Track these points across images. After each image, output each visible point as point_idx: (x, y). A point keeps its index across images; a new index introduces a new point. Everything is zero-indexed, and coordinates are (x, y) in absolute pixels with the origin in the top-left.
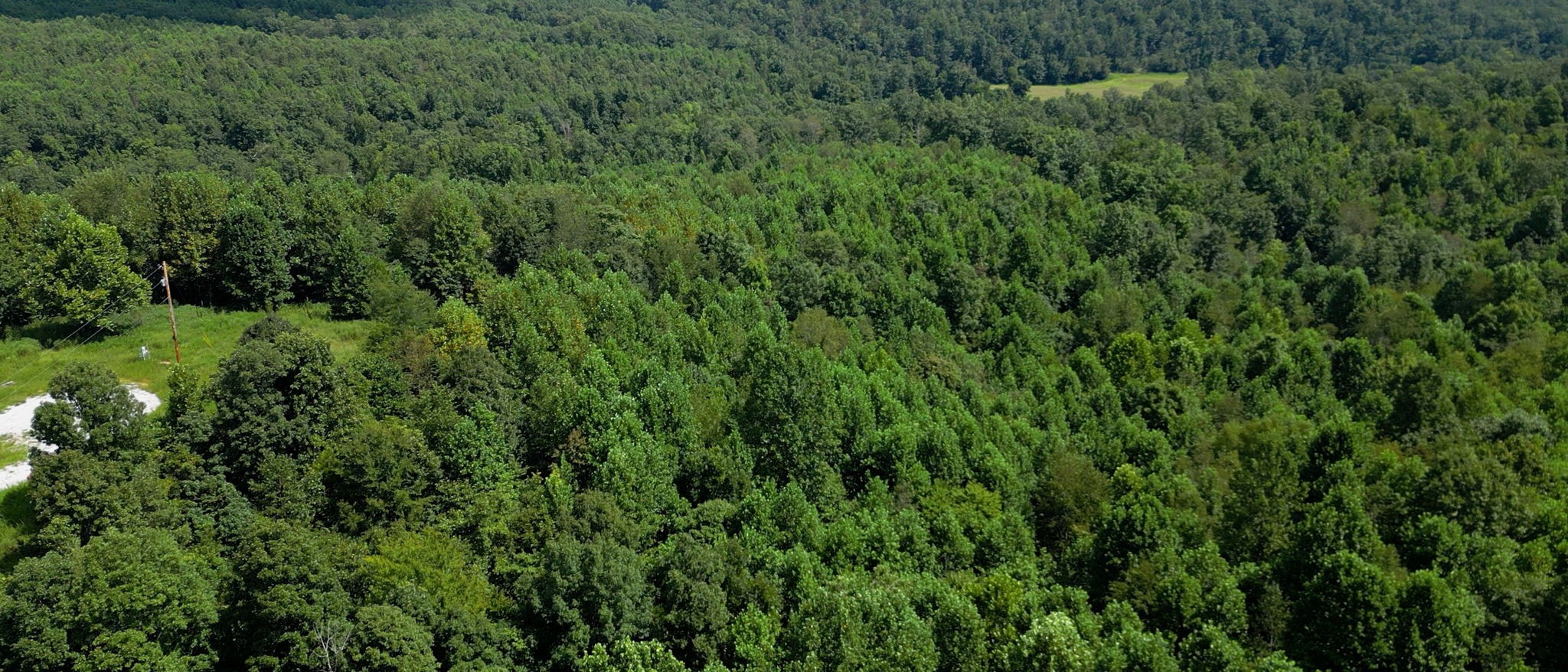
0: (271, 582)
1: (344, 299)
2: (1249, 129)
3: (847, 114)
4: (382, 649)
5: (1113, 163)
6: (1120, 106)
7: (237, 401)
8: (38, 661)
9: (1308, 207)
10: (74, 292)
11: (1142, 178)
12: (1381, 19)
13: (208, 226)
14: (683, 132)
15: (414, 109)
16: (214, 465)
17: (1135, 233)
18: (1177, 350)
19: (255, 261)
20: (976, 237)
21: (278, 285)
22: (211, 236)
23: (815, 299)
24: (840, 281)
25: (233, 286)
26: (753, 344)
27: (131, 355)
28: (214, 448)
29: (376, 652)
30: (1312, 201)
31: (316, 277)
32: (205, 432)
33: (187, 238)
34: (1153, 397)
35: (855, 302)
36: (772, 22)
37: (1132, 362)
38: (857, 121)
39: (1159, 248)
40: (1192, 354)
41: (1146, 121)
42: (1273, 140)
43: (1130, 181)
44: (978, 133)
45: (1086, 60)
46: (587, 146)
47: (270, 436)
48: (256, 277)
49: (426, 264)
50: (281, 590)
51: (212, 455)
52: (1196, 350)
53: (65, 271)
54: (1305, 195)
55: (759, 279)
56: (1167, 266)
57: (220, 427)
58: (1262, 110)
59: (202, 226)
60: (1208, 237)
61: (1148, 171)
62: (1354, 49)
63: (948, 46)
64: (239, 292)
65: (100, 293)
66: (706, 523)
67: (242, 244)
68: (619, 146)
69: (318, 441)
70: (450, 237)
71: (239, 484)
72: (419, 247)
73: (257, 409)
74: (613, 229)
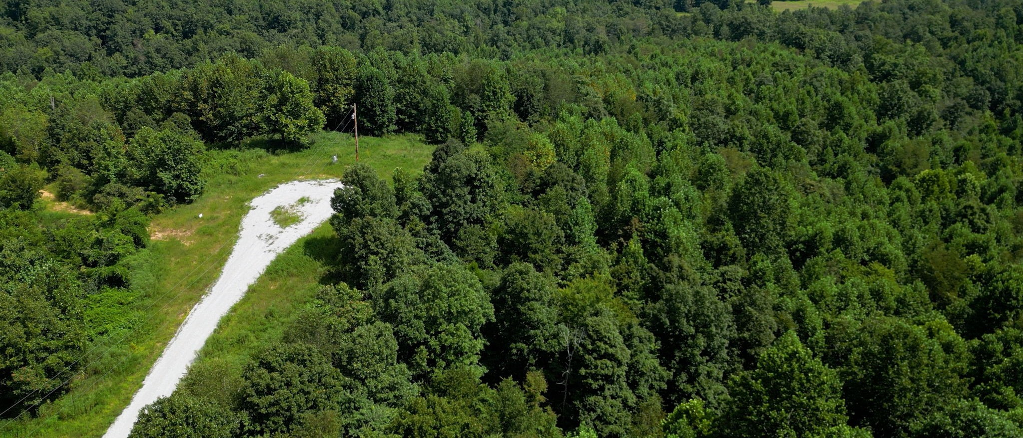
0: (528, 299)
1: (437, 131)
2: (950, 34)
3: (667, 17)
4: (606, 343)
5: (875, 55)
6: (851, 16)
7: (449, 191)
8: (411, 339)
9: (1006, 88)
10: (288, 121)
11: (896, 65)
13: (349, 82)
14: (558, 28)
15: (380, 9)
16: (432, 229)
17: (907, 102)
18: (964, 181)
19: (379, 105)
20: (803, 103)
21: (390, 120)
22: (350, 88)
23: (719, 139)
24: (736, 129)
25: (365, 120)
26: (712, 168)
27: (328, 161)
28: (432, 219)
29: (602, 345)
30: (1009, 85)
31: (410, 116)
32: (428, 209)
33: (336, 89)
34: (970, 212)
35: (746, 142)
37: (936, 188)
38: (673, 22)
39: (925, 114)
40: (974, 184)
41: (870, 27)
42: (968, 42)
43: (887, 67)
44: (764, 32)
46: (501, 37)
47: (466, 213)
48: (379, 116)
49: (479, 110)
50: (536, 305)
51: (431, 223)
52: (976, 182)
53: (284, 108)
54: (1003, 80)
55: (681, 125)
56: (929, 125)
57: (437, 206)
58: (956, 21)
59: (345, 82)
60: (952, 107)
61: (901, 61)
64: (368, 124)
65: (301, 122)
66: (730, 280)
67: (372, 94)
68: (518, 36)
69: (489, 217)
70: (495, 93)
71: (448, 242)
72: (474, 99)
73: (459, 197)
74: (584, 91)
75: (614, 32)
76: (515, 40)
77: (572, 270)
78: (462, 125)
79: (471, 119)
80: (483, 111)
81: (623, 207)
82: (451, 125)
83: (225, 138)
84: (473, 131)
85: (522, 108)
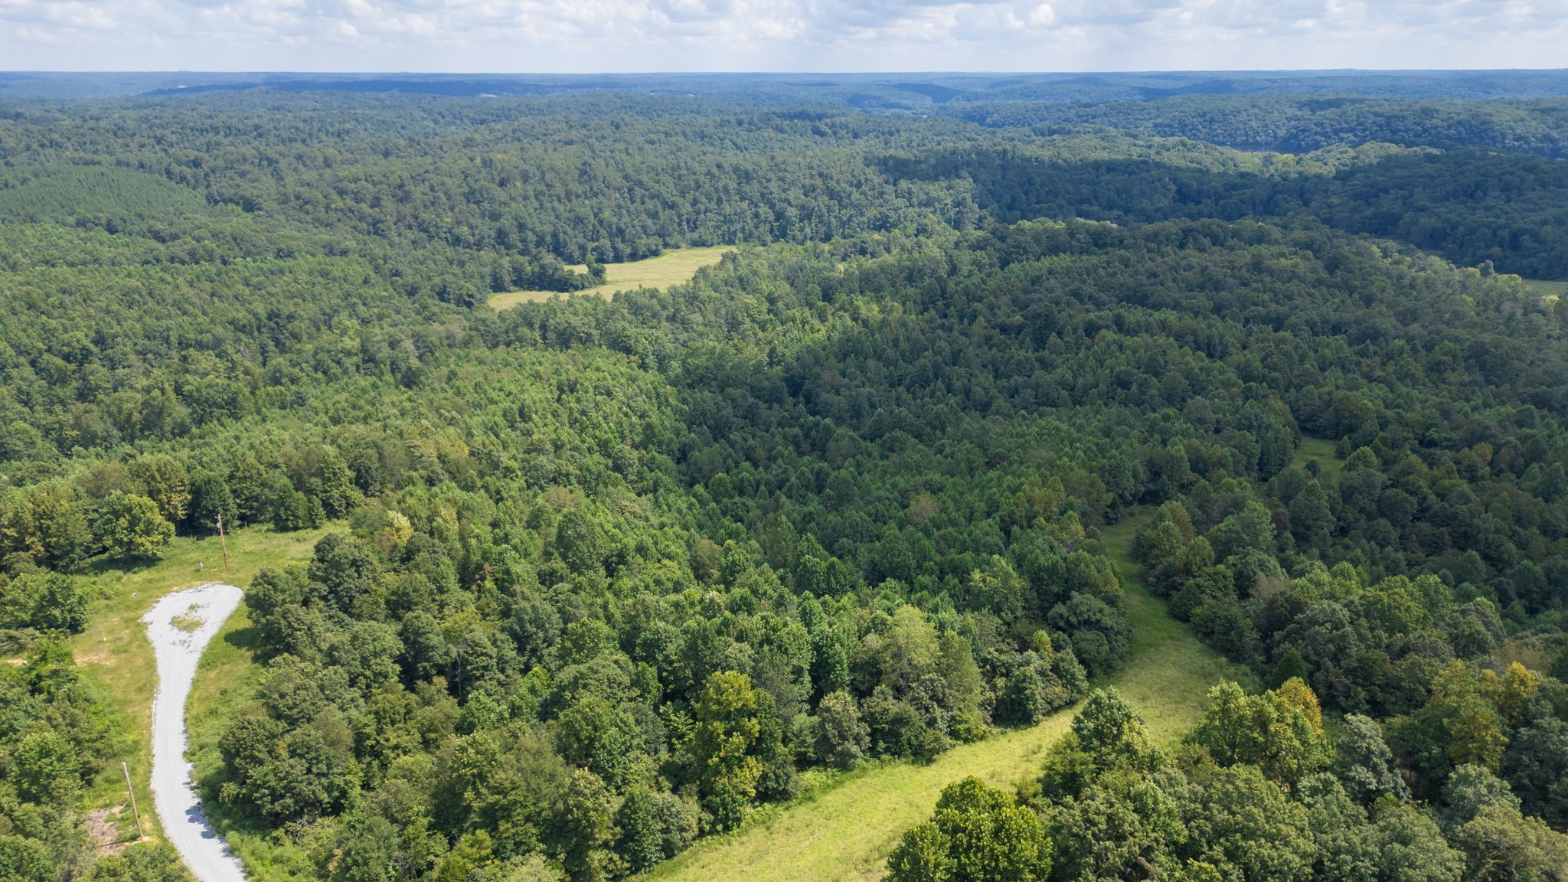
0: (424, 633)
1: (287, 519)
2: (767, 317)
4: (480, 647)
5: (689, 360)
6: (681, 298)
7: (339, 573)
10: (143, 539)
12: (849, 196)
13: (183, 488)
14: (352, 347)
16: (332, 605)
20: (621, 425)
22: (186, 494)
23: (548, 479)
25: (205, 521)
28: (330, 597)
29: (478, 649)
31: (252, 509)
32: (325, 591)
33: (170, 497)
35: (571, 477)
36: (370, 220)
37: (722, 490)
40: (750, 481)
41: (699, 311)
42: (782, 324)
43: (700, 371)
44: (591, 336)
45: (644, 241)
47: (355, 587)
49: (322, 492)
50: (430, 636)
51: (330, 600)
52: (751, 478)
53: (136, 528)
55: (514, 472)
57: (332, 587)
59: (179, 489)
62: (833, 220)
63: (531, 237)
64: (210, 524)
65: (156, 538)
67: (211, 496)
68: (304, 365)
69: (374, 586)
70: (335, 474)
71: (345, 611)
72: (316, 482)
73: (348, 576)
74: (418, 454)
75: (426, 349)
76: (302, 370)
77: (446, 611)
78: (310, 509)
79: (317, 501)
80: (326, 491)
81: (476, 558)
82: (301, 512)
83: (67, 566)
84: (322, 512)
85: (362, 482)
